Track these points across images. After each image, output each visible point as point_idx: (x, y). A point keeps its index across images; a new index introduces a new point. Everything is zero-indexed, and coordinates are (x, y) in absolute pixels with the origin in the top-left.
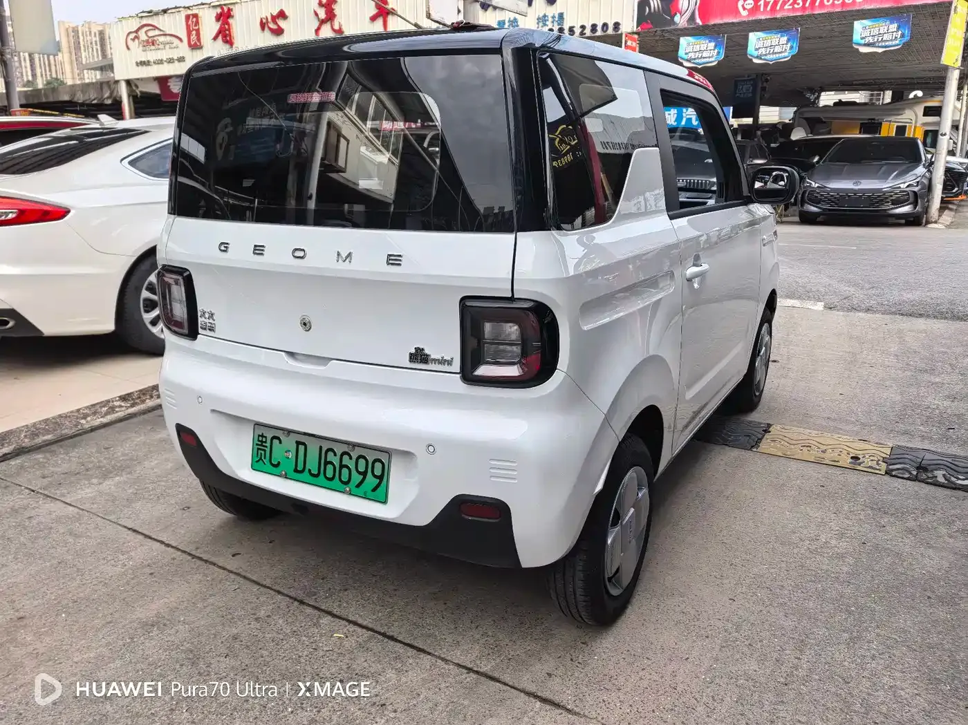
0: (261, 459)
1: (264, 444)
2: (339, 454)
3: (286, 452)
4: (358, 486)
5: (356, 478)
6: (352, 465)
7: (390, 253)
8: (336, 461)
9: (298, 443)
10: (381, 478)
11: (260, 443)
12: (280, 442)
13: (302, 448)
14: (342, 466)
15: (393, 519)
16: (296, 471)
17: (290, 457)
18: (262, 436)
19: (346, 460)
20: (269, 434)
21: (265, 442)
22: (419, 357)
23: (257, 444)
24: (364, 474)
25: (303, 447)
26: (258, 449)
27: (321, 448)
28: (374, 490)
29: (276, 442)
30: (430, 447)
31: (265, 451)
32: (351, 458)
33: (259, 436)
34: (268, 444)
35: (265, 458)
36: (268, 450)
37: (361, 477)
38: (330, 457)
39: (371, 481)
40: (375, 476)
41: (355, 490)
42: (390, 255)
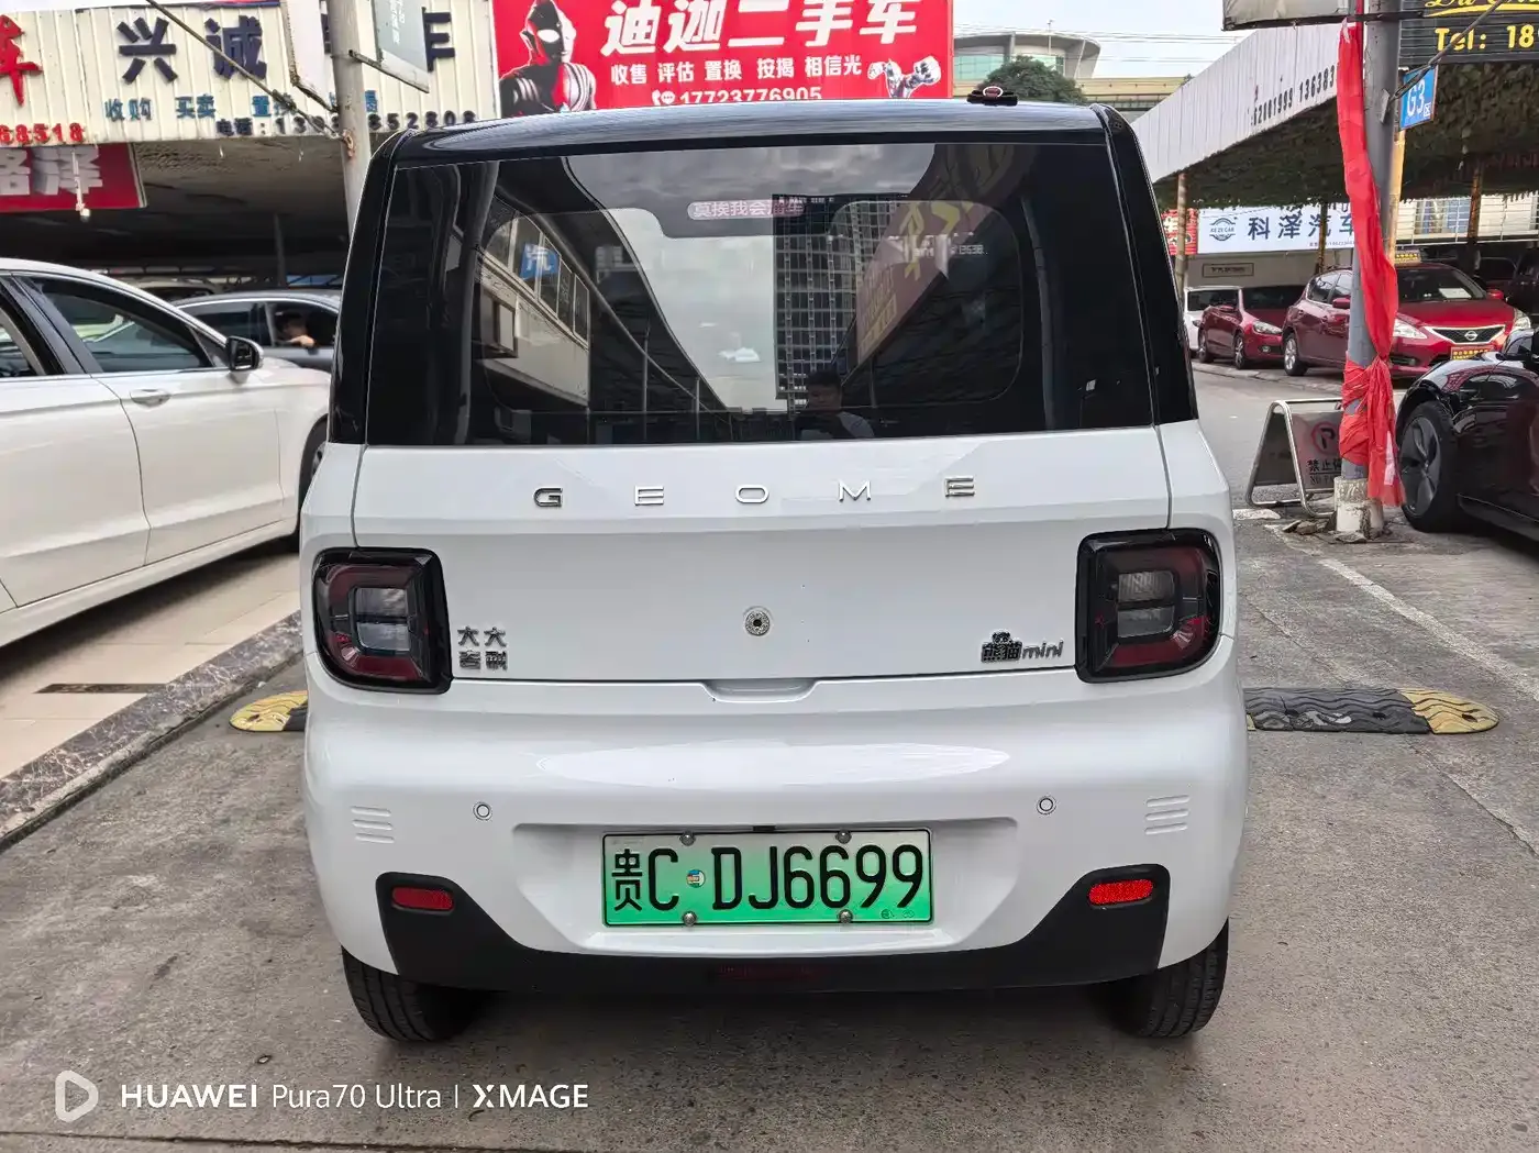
0: (628, 900)
1: (633, 870)
2: (816, 855)
3: (690, 875)
4: (868, 903)
5: (861, 890)
6: (849, 867)
7: (951, 478)
8: (813, 868)
9: (718, 853)
10: (916, 879)
11: (622, 871)
12: (674, 858)
13: (728, 861)
14: (826, 875)
15: (957, 945)
16: (719, 905)
17: (701, 882)
18: (627, 855)
19: (834, 862)
20: (642, 848)
21: (637, 866)
22: (1002, 649)
23: (615, 875)
24: (879, 879)
25: (732, 856)
26: (619, 883)
27: (773, 851)
28: (904, 903)
29: (662, 862)
30: (1045, 802)
31: (637, 883)
32: (845, 855)
33: (618, 857)
34: (644, 868)
35: (638, 896)
36: (644, 881)
37: (872, 886)
38: (798, 863)
39: (894, 889)
40: (903, 878)
41: (861, 914)
42: (950, 481)
